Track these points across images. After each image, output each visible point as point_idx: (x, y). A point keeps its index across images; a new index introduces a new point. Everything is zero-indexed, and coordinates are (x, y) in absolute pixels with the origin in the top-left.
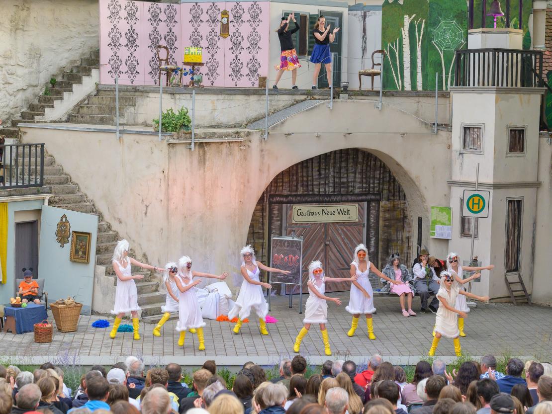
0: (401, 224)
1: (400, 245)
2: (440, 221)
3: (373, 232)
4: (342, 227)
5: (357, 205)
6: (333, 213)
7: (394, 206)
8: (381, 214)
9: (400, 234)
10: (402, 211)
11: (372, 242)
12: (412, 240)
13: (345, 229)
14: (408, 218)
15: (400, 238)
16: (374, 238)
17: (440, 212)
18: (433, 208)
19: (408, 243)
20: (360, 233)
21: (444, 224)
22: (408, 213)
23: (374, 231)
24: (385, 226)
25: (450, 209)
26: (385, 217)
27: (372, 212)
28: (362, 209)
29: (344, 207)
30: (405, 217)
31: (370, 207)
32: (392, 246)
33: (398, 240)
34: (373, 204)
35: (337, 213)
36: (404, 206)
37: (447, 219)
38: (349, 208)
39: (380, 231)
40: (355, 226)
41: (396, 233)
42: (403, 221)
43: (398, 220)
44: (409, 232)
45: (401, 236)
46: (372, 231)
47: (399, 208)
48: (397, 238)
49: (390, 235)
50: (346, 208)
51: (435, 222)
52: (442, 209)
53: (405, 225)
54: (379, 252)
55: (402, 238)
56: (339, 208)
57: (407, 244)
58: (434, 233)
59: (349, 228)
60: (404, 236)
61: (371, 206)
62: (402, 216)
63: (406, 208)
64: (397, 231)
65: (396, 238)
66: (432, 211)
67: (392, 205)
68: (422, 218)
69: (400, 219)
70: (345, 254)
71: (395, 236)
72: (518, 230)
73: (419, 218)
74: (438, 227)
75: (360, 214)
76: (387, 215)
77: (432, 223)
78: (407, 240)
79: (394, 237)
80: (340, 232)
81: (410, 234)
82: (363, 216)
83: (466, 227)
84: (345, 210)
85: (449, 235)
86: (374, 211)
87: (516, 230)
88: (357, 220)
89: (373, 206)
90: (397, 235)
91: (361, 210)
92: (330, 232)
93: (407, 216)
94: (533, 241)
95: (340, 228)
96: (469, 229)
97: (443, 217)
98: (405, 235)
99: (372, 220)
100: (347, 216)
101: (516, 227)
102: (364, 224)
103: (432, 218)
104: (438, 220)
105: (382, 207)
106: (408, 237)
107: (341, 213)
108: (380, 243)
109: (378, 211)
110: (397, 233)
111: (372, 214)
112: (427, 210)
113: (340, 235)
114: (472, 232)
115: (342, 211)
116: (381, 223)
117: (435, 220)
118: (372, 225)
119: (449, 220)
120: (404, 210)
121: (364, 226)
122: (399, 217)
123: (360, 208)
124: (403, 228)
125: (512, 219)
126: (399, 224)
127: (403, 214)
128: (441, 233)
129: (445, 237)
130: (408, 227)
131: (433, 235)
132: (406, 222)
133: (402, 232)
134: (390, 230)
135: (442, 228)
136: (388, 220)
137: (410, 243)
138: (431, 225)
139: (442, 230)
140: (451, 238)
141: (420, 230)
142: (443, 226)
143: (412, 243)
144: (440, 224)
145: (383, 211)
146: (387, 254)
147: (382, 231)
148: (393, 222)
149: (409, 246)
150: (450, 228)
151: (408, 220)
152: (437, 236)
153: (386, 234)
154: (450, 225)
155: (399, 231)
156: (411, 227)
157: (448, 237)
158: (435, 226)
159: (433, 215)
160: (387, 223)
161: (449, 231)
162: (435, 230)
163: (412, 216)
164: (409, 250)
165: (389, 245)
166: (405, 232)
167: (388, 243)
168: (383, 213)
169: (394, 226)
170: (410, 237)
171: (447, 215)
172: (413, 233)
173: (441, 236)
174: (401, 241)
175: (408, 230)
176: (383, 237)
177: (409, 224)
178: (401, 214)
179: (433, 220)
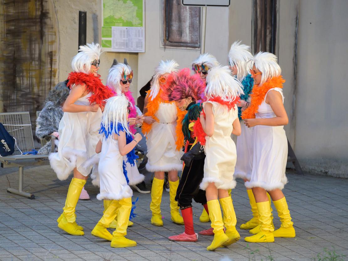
0: (38, 28)
1: (37, 67)
2: (120, 19)
9: (36, 47)
10: (38, 3)
12: (57, 58)
14: (50, 15)
15: (37, 56)
17: (121, 2)
19: (51, 64)
21: (129, 24)
22: (48, 6)
24: (9, 32)
26: (8, 16)
30: (44, 15)
32: (22, 71)
33: (32, 59)
37: (135, 14)
41: (28, 46)
42: (41, 22)
43: (31, 20)
44: (52, 42)
45: (37, 52)
48: (31, 54)
49: (18, 49)
51: (111, 22)
53: (46, 31)
55: (40, 55)
57: (49, 66)
58: (110, 41)
60: (43, 52)
62: (39, 13)
64: (31, 41)
65: (28, 56)
69: (35, 18)
71: (28, 52)
72: (271, 32)
73: (80, 13)
74: (117, 30)
77: (106, 22)
78: (49, 59)
79: (25, 54)
81: (54, 48)
83: (175, 27)
85: (139, 44)
87: (268, 31)
90: (31, 50)
93: (48, 13)
94: (295, 52)
96: (180, 32)
97: (127, 11)
98: (45, 49)
101: (268, 26)
103: (104, 15)
104: (117, 16)
106: (51, 52)
110: (31, 45)
114: (187, 37)
116: (2, 26)
117: (110, 17)
119: (140, 16)
120: (41, 1)
122: (34, 14)
124: (42, 35)
125: (261, 11)
126: (34, 28)
127: (41, 10)
128: (122, 41)
129: (132, 49)
130: (50, 33)
131: (108, 45)
132: (45, 23)
133: (39, 44)
134: (17, 40)
135: (126, 31)
136: (13, 20)
137: (55, 64)
138: (103, 27)
139: (126, 36)
140: (144, 51)
141: (83, 37)
142: (127, 29)
143: (57, 63)
144: (121, 24)
145: (5, 4)
146: (14, 88)
147: (3, 42)
148: (23, 24)
149: (53, 69)
150: (142, 30)
151: (50, 20)
152: (116, 47)
153: (10, 48)
154: (142, 25)
155: (33, 42)
156: (55, 33)
157: (138, 49)
158: (111, 28)
159: (106, 7)
160: (13, 28)
161: (141, 38)
162: (111, 37)
163: (56, 12)
164: (53, 78)
165: (17, 68)
166: (44, 44)
167: (15, 65)
168: (5, 7)
169: (25, 32)
170: (53, 53)
171: (134, 6)
172: (60, 44)
173: (123, 47)
174: (38, 61)
175: (50, 40)
176: (5, 54)
177: (52, 28)
178: (36, 10)
179: (106, 17)
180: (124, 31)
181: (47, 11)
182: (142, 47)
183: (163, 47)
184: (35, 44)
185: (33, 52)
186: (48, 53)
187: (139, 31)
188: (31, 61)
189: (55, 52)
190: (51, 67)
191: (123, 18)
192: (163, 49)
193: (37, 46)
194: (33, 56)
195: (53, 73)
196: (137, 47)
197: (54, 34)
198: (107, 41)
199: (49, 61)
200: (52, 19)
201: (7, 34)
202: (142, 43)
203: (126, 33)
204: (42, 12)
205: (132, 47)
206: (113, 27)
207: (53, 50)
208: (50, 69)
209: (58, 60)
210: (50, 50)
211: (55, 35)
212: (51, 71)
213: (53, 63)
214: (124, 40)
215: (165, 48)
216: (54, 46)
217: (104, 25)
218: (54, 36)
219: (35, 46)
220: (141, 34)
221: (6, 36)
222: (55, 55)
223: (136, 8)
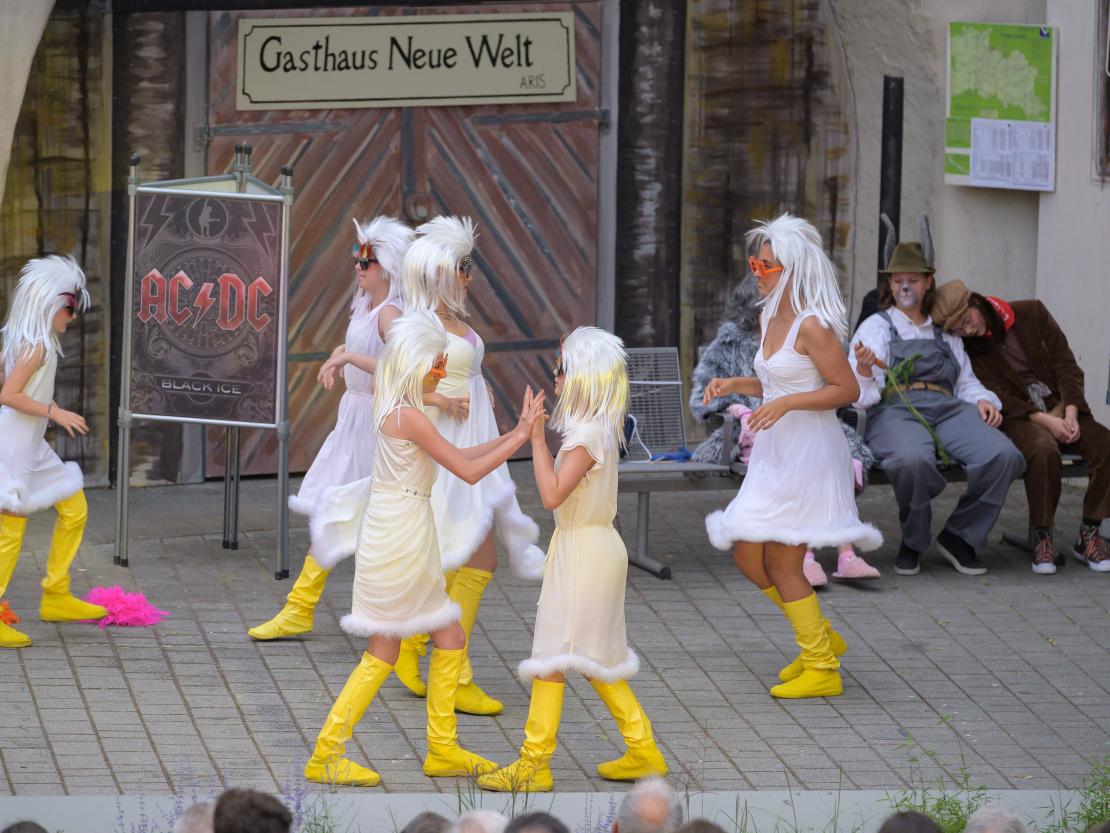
0: (797, 114)
2: (993, 97)
3: (650, 156)
4: (494, 131)
5: (568, 18)
6: (446, 59)
7: (759, 22)
8: (693, 64)
9: (791, 165)
10: (798, 48)
11: (649, 209)
12: (850, 194)
13: (506, 141)
14: (834, 80)
15: (792, 188)
16: (658, 187)
17: (997, 54)
18: (957, 28)
19: (833, 211)
20: (587, 160)
21: (1014, 113)
22: (829, 55)
23: (656, 147)
24: (714, 123)
25: (1045, 34)
26: (711, 80)
27: (644, 50)
28: (597, 34)
29: (501, 28)
30: (816, 78)
31: (636, 27)
34: (653, 12)
35: (464, 57)
36: (811, 18)
37: (1031, 87)
38: (527, 30)
39: (689, 153)
40: (559, 127)
41: (767, 162)
42: (807, 98)
43: (779, 92)
44: (837, 153)
45: (794, 178)
46: (649, 151)
47: (783, 30)
48: (776, 183)
49: (740, 169)
50: (510, 31)
51: (970, 104)
52: (1005, 38)
53: (818, 120)
54: (685, 257)
55: (801, 185)
56: (476, 33)
57: (827, 216)
58: (966, 159)
59: (527, 134)
60: (811, 178)
61: (640, 19)
62: (801, 74)
63: (822, 31)
64: (776, 149)
65: (767, 187)
66: (951, 45)
67: (748, 16)
68: (900, 82)
69: (790, 88)
70: (508, 272)
71: (766, 177)
73: (887, 80)
74: (983, 129)
75: (586, 61)
76: (723, 68)
77: (956, 107)
78: (827, 196)
79: (759, 182)
80: (480, 153)
81: (842, 166)
82: (599, 75)
84: (510, 42)
85: (1039, 169)
86: (657, 48)
88: (570, 96)
89: (651, 23)
90: (775, 173)
91: (591, 44)
92: (431, 154)
93: (827, 74)
95: (485, 135)
97: (1012, 77)
98: (817, 169)
99: (647, 92)
100: (518, 73)
102: (605, 114)
103: (953, 83)
104: (986, 90)
105: (699, 25)
106: (834, 179)
107: (485, 59)
108: (690, 214)
109: (678, 47)
110: (775, 158)
111: (649, 61)
112: (928, 44)
113: (479, 168)
115: (493, 43)
116: (693, 106)
117: (968, 93)
118: (648, 119)
119: (1043, 92)
120: (808, 42)
121: (604, 125)
122: (787, 76)
123: (585, 32)
124: (807, 131)
126: (787, 112)
127: (805, 65)
128: (998, 159)
129: (1022, 180)
130: (831, 127)
131: (960, 168)
132: (819, 102)
133: (798, 155)
134: (737, 145)
135: (1007, 133)
136: (726, 92)
137: (843, 211)
138: (949, 120)
139: (1007, 147)
140: (1050, 188)
141: (892, 143)
142: (1009, 126)
143: (851, 209)
144: (996, 113)
145: (704, 48)
146: (726, 271)
147: (695, 149)
148: (754, 103)
149: (837, 225)
150: (1048, 133)
151: (833, 91)
152: (983, 175)
153: (717, 167)
154: (1048, 119)
155: (783, 152)
156: (846, 127)
157: (1038, 181)
158: (969, 122)
159: (957, 65)
160: (725, 111)
161: (1044, 152)
162: (968, 146)
163: (850, 72)
164: (837, 247)
165: (734, 221)
166: (813, 157)
167: (729, 212)
168: (703, 56)
169: (759, 124)
170: (840, 181)
171: (1030, 64)
172: (858, 157)
173: (999, 175)
174: (795, 203)
175: (830, 147)
176: (701, 183)
177: (838, 113)
178: (793, 65)
179: (959, 91)
180: (1003, 132)
181: (825, 69)
182: (1047, 175)
183: (1096, 177)
184: (787, 155)
185: (782, 178)
186: (826, 182)
187: (1040, 133)
188: (776, 202)
189: (846, 178)
190: (834, 220)
191: (1001, 96)
192: (1099, 184)
193: (793, 161)
194: (782, 188)
195: (837, 235)
196: (1035, 175)
197: (842, 129)
198: (957, 157)
199: (827, 202)
200: (837, 91)
201: (707, 127)
202: (1047, 165)
203: (1007, 138)
204: (809, 70)
205: (1022, 174)
206: (975, 121)
207: (840, 173)
208: (830, 225)
209: (852, 202)
210: (830, 174)
211: (846, 132)
212: (832, 230)
213: (839, 207)
214: (1002, 157)
215: (1103, 181)
216: (841, 163)
217: (952, 114)
218: (842, 137)
219: (787, 161)
220: (1045, 141)
221: (706, 134)
222: (844, 187)
223: (1035, 72)
